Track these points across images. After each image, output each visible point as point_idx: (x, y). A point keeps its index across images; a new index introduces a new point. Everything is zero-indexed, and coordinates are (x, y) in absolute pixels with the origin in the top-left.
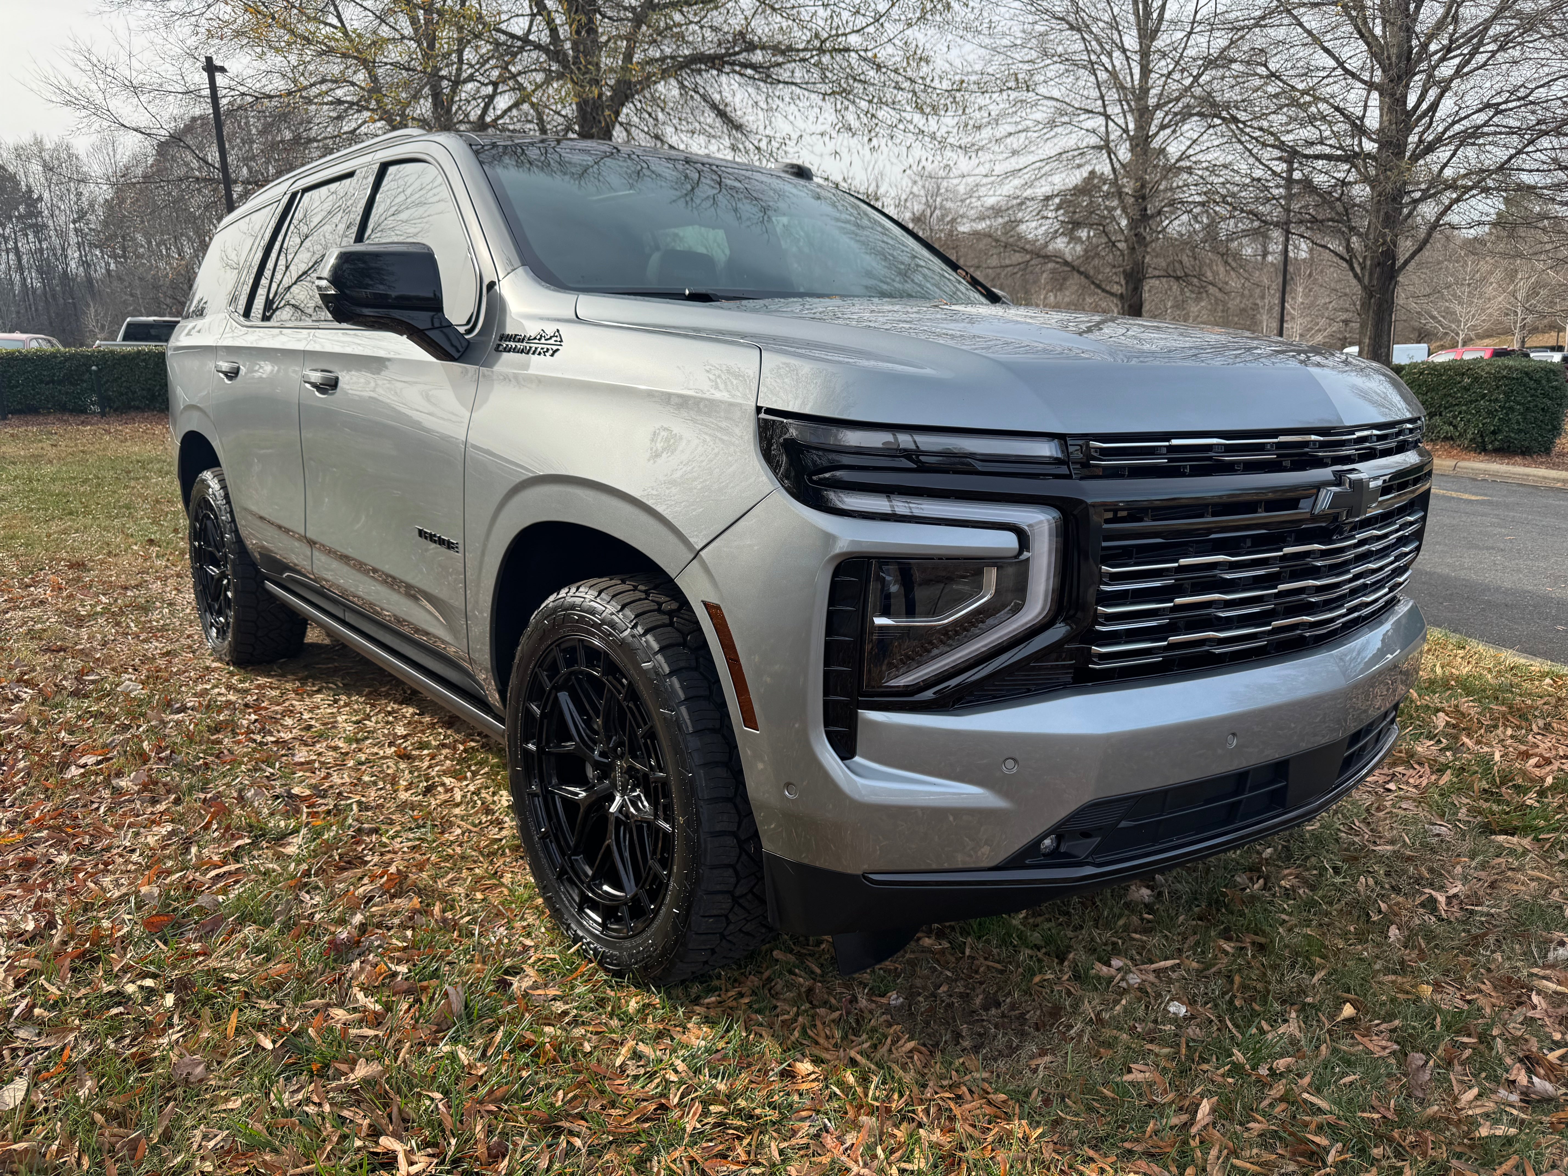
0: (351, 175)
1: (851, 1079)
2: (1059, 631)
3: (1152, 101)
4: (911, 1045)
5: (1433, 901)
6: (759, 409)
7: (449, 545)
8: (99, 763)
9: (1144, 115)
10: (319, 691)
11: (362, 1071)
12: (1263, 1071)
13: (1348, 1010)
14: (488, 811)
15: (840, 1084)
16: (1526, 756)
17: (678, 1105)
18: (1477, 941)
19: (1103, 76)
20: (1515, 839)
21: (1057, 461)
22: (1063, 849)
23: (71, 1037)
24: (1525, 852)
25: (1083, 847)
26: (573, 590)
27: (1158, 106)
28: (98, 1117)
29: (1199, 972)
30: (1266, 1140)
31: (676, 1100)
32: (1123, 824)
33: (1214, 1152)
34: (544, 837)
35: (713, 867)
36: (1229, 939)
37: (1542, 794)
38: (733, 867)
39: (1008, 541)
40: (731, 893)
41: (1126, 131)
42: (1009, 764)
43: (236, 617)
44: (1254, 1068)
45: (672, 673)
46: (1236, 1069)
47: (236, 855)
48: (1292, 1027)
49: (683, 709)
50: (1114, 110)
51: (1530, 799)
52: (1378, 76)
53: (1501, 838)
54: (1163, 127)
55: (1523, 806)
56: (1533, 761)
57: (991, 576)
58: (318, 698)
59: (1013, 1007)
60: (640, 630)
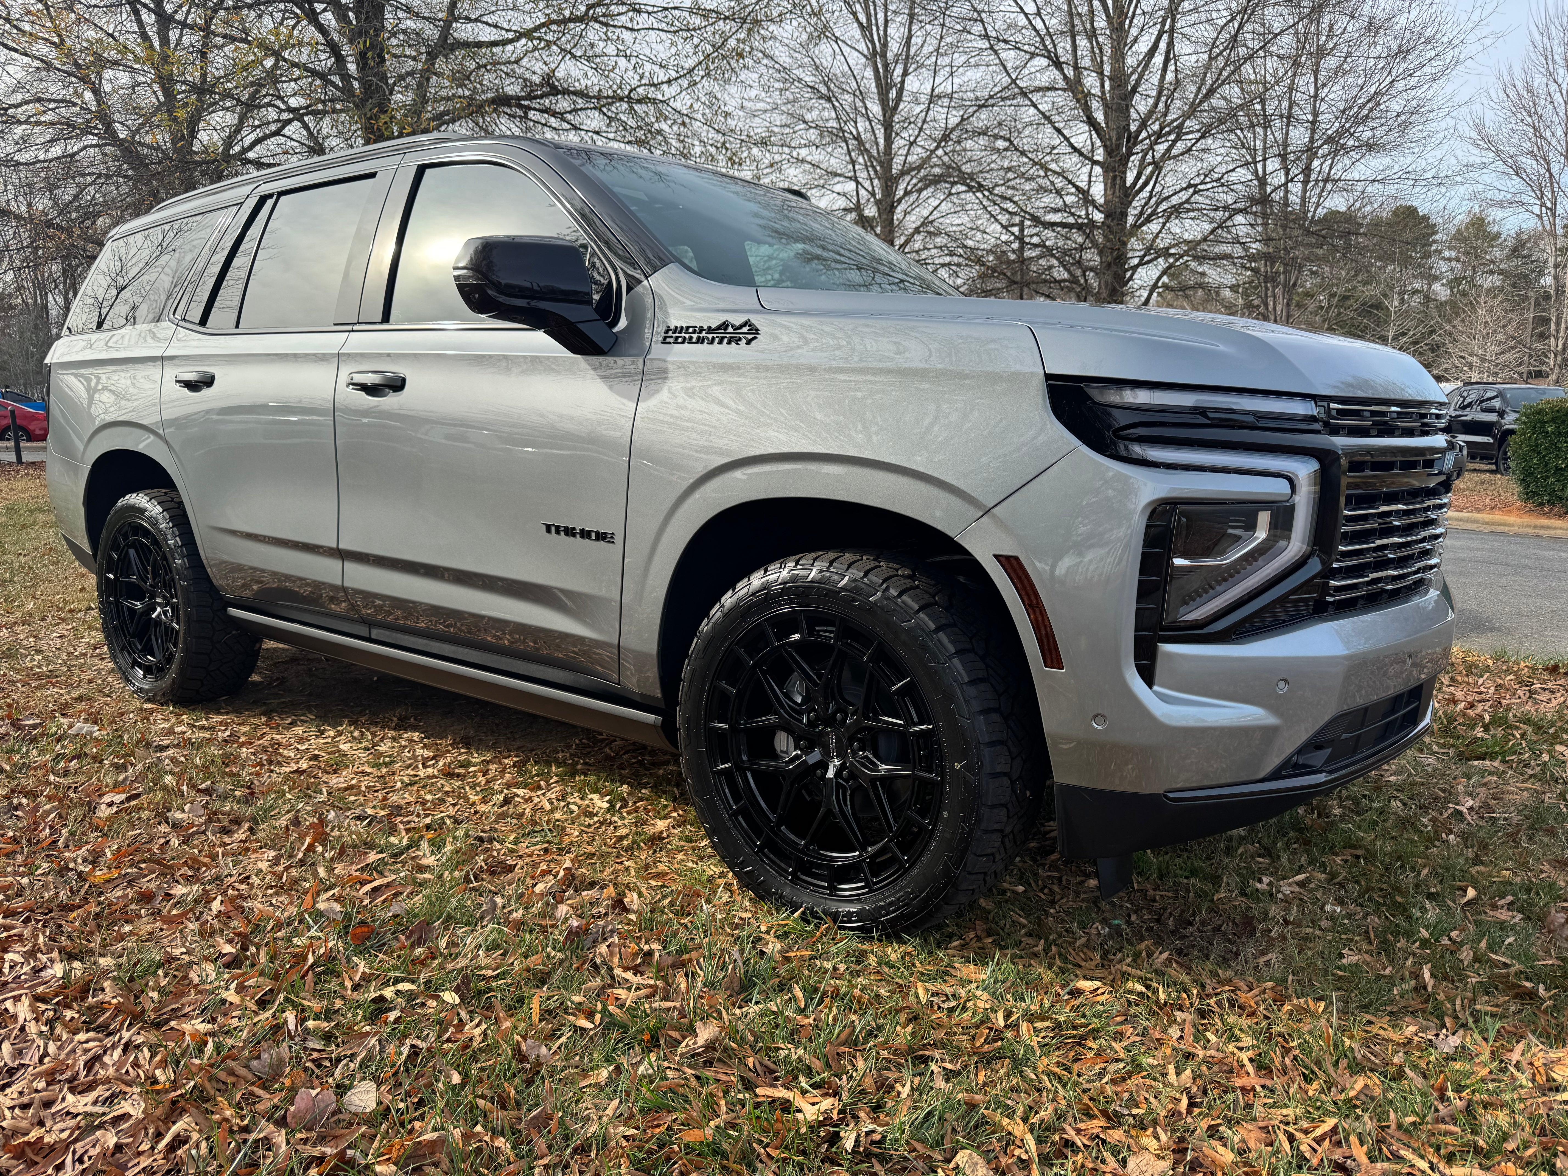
0: (372, 175)
1: (1139, 987)
2: (1315, 566)
3: (896, 168)
4: (1165, 955)
5: (1461, 813)
6: (1048, 377)
7: (601, 537)
8: (129, 799)
9: (889, 181)
10: (293, 724)
11: (705, 1033)
12: (1445, 941)
13: (1471, 893)
14: (591, 815)
15: (1130, 992)
16: (1455, 702)
17: (1007, 1026)
18: (1513, 837)
19: (853, 143)
20: (1487, 763)
21: (1313, 419)
22: (1301, 762)
23: (373, 1041)
24: (1504, 772)
25: (1319, 758)
26: (791, 564)
27: (903, 173)
28: (481, 1102)
29: (1329, 881)
30: (1486, 989)
31: (1002, 1023)
32: (1344, 736)
33: (1458, 1002)
34: (735, 814)
35: (993, 807)
36: (1337, 854)
37: (1486, 728)
38: (1004, 805)
39: (1280, 487)
40: (1002, 831)
41: (873, 194)
42: (1282, 684)
43: (186, 650)
44: (1437, 940)
45: (938, 629)
46: (1425, 943)
47: (377, 869)
48: (1433, 913)
49: (956, 661)
50: (862, 175)
51: (1479, 732)
52: (1100, 155)
53: (1476, 763)
54: (907, 193)
55: (1476, 739)
56: (1461, 706)
57: (1264, 518)
58: (299, 730)
59: (1203, 923)
60: (893, 592)
